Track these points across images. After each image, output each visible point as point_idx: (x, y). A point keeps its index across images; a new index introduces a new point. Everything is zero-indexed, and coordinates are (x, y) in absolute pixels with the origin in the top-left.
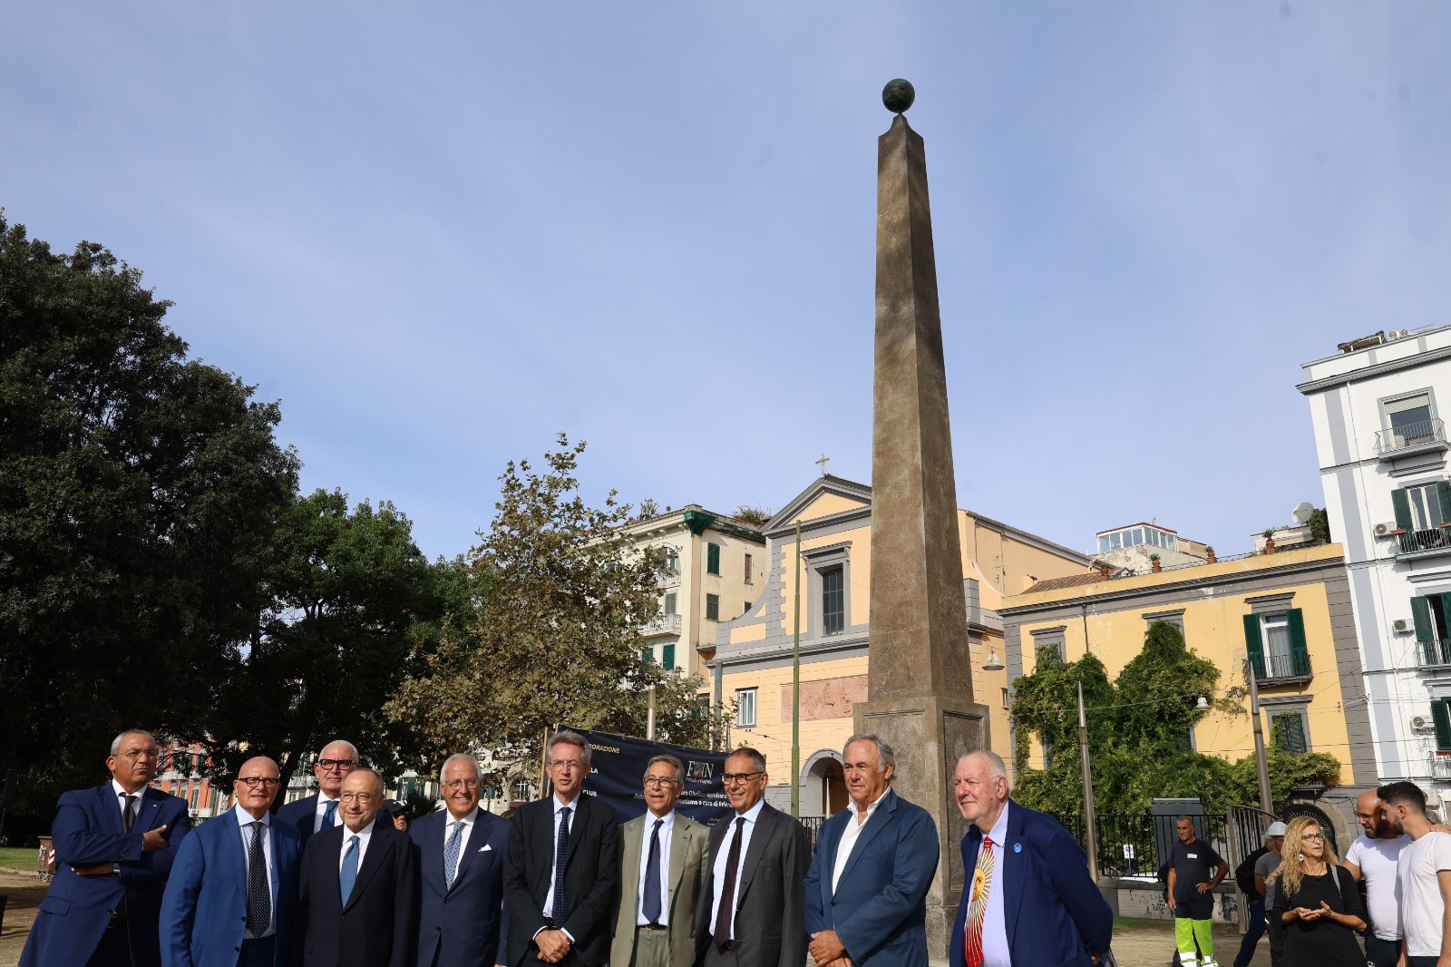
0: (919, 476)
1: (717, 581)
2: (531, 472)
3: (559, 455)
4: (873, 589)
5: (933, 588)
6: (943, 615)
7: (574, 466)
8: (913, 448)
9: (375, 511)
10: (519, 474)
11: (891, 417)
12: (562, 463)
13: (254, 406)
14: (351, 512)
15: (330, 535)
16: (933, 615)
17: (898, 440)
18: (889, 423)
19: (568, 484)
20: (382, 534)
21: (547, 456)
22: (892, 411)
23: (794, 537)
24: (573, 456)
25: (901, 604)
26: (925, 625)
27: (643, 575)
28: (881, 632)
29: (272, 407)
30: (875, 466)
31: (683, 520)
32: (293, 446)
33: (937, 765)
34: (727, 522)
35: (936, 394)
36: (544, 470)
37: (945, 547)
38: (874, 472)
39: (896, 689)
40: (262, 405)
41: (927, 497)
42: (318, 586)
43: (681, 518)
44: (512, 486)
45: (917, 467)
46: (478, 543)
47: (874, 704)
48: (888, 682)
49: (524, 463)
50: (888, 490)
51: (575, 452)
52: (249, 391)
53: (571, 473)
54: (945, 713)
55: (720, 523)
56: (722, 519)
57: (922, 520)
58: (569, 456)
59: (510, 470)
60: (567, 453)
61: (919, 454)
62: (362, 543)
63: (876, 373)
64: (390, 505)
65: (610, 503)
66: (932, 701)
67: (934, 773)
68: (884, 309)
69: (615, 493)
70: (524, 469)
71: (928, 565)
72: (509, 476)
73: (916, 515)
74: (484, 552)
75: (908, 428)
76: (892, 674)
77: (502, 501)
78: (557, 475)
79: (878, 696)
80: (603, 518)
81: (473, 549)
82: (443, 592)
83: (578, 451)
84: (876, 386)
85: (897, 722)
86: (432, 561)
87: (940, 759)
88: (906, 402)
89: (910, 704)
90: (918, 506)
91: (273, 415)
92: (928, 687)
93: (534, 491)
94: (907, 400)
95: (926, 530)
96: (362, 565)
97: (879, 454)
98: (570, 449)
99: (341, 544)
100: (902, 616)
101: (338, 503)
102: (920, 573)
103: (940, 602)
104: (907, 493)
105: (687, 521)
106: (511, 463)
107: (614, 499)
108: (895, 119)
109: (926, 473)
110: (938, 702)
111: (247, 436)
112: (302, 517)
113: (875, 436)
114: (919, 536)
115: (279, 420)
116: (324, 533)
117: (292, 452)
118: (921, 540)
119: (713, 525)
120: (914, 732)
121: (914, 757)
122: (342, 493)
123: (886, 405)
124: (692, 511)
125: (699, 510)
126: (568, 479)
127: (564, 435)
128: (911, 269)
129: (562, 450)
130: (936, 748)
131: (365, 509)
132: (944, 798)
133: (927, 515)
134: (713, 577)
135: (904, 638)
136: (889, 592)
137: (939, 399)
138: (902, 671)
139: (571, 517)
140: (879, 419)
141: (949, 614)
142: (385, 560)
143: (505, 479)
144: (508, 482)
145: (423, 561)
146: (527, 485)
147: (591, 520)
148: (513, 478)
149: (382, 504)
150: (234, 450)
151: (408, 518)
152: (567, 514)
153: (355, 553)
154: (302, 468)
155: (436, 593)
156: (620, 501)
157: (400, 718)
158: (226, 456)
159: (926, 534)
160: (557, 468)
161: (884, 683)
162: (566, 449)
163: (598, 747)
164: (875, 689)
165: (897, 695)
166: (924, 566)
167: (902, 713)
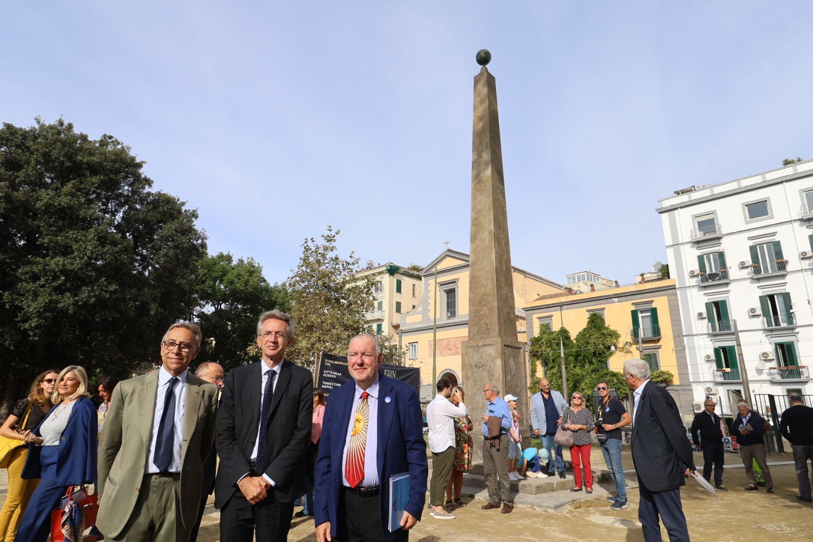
0: (493, 234)
1: (400, 296)
2: (315, 243)
3: (328, 236)
4: (470, 288)
5: (499, 287)
6: (503, 300)
7: (335, 241)
8: (490, 221)
9: (246, 262)
10: (310, 244)
11: (479, 207)
12: (330, 239)
13: (186, 211)
14: (235, 262)
15: (225, 273)
16: (499, 300)
17: (482, 218)
18: (478, 210)
19: (332, 249)
20: (248, 272)
21: (323, 236)
22: (479, 205)
23: (434, 276)
24: (334, 236)
25: (484, 295)
26: (495, 304)
27: (366, 290)
28: (474, 308)
29: (194, 211)
30: (471, 231)
32: (204, 229)
33: (501, 370)
34: (405, 270)
35: (500, 197)
36: (321, 242)
37: (504, 268)
38: (471, 233)
39: (481, 334)
40: (189, 210)
41: (496, 245)
42: (219, 295)
43: (384, 268)
44: (307, 249)
45: (491, 231)
46: (291, 275)
47: (471, 342)
48: (477, 331)
49: (312, 239)
50: (477, 242)
51: (335, 234)
52: (183, 204)
53: (333, 244)
54: (505, 345)
55: (402, 271)
56: (403, 269)
57: (494, 256)
58: (332, 236)
59: (306, 242)
61: (492, 224)
62: (239, 276)
63: (472, 187)
64: (252, 259)
65: (351, 257)
66: (499, 340)
67: (499, 374)
68: (476, 157)
69: (353, 252)
70: (312, 242)
71: (496, 276)
72: (306, 245)
73: (491, 253)
74: (294, 279)
75: (487, 212)
76: (479, 328)
77: (302, 257)
78: (327, 244)
79: (473, 338)
80: (348, 264)
81: (289, 278)
82: (276, 298)
83: (337, 234)
84: (472, 193)
85: (481, 350)
86: (272, 285)
87: (502, 368)
88: (486, 200)
89: (488, 341)
90: (492, 249)
91: (194, 215)
92: (496, 333)
93: (317, 252)
94: (487, 199)
95: (496, 260)
96: (239, 286)
97: (473, 225)
98: (333, 233)
99: (229, 276)
100: (484, 300)
101: (229, 258)
102: (492, 280)
103: (502, 294)
104: (487, 243)
105: (387, 270)
106: (306, 239)
107: (353, 255)
108: (482, 68)
109: (496, 233)
110: (502, 340)
111: (182, 224)
112: (212, 264)
113: (472, 217)
114: (492, 263)
115: (197, 217)
116: (222, 272)
117: (203, 232)
119: (399, 272)
120: (490, 355)
121: (490, 367)
122: (230, 254)
123: (477, 202)
124: (389, 265)
125: (392, 265)
126: (333, 247)
127: (330, 227)
128: (489, 138)
129: (329, 233)
130: (501, 362)
131: (241, 261)
132: (504, 386)
133: (496, 253)
134: (398, 294)
135: (485, 311)
136: (478, 289)
137: (502, 199)
138: (484, 326)
139: (334, 264)
140: (474, 208)
141: (506, 299)
142: (249, 283)
143: (304, 247)
144: (305, 248)
145: (268, 285)
146: (314, 249)
147: (343, 265)
148: (307, 246)
149: (248, 258)
150: (176, 231)
151: (261, 265)
152: (332, 262)
153: (236, 280)
154: (208, 239)
155: (273, 299)
156: (356, 256)
157: (255, 354)
158: (172, 233)
159: (496, 261)
160: (327, 241)
161: (476, 332)
162: (331, 233)
163: (341, 363)
164: (472, 334)
165: (482, 337)
166: (495, 277)
167: (484, 346)
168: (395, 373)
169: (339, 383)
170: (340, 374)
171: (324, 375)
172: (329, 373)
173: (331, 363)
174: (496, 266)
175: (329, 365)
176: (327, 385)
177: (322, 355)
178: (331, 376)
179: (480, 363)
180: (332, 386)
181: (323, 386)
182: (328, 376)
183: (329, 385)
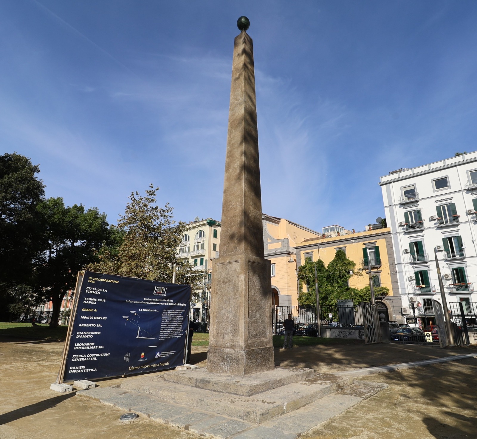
0: (243, 164)
1: (216, 240)
2: (139, 196)
3: (150, 191)
4: (223, 211)
6: (251, 221)
7: (155, 195)
8: (241, 153)
10: (135, 196)
11: (233, 142)
12: (151, 194)
14: (85, 212)
15: (75, 218)
16: (247, 220)
17: (235, 151)
18: (232, 144)
19: (152, 201)
21: (145, 191)
22: (234, 139)
25: (233, 216)
28: (225, 229)
29: (36, 167)
30: (226, 162)
31: (206, 222)
32: (41, 180)
33: (244, 285)
34: (219, 223)
35: (253, 133)
37: (253, 194)
38: (226, 164)
39: (230, 252)
40: (32, 166)
41: (246, 172)
45: (242, 160)
47: (220, 259)
48: (227, 250)
49: (137, 192)
50: (231, 171)
51: (155, 190)
53: (154, 197)
54: (249, 262)
56: (218, 222)
57: (243, 182)
58: (153, 191)
59: (132, 195)
60: (153, 190)
62: (85, 221)
63: (229, 125)
65: (166, 206)
66: (243, 257)
67: (242, 288)
70: (137, 194)
71: (245, 200)
72: (132, 197)
73: (241, 179)
75: (240, 145)
76: (228, 246)
78: (149, 197)
79: (223, 256)
80: (164, 211)
83: (157, 190)
85: (228, 267)
87: (245, 282)
88: (239, 135)
89: (234, 258)
91: (36, 169)
92: (242, 251)
93: (140, 202)
96: (84, 227)
97: (228, 157)
98: (154, 189)
99: (78, 221)
100: (234, 221)
101: (81, 209)
102: (241, 203)
103: (250, 215)
105: (207, 223)
106: (133, 193)
109: (246, 162)
110: (246, 257)
112: (67, 212)
113: (227, 150)
115: (39, 171)
118: (242, 189)
119: (215, 224)
120: (236, 271)
121: (235, 282)
122: (83, 206)
123: (232, 137)
124: (209, 220)
125: (211, 220)
126: (153, 199)
127: (152, 185)
128: (244, 84)
129: (151, 189)
130: (244, 277)
132: (247, 300)
134: (215, 239)
135: (234, 230)
136: (229, 212)
137: (254, 135)
138: (232, 244)
139: (154, 212)
141: (254, 221)
143: (130, 198)
146: (138, 200)
148: (133, 197)
156: (169, 206)
159: (245, 187)
160: (149, 195)
161: (225, 250)
162: (152, 189)
163: (107, 281)
164: (222, 253)
165: (230, 255)
166: (243, 200)
167: (231, 262)
168: (165, 289)
169: (103, 299)
170: (106, 291)
171: (87, 291)
172: (92, 290)
173: (96, 281)
174: (245, 191)
175: (94, 282)
176: (89, 301)
177: (85, 273)
178: (94, 292)
179: (227, 278)
180: (95, 301)
181: (85, 302)
182: (91, 292)
183: (92, 301)
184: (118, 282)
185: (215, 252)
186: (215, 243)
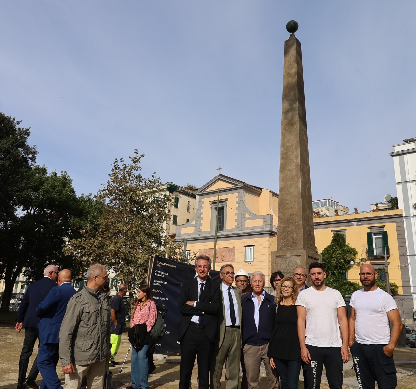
0: (299, 167)
1: (177, 211)
2: (124, 163)
3: (135, 158)
4: (279, 209)
5: (304, 209)
6: (307, 220)
7: (140, 162)
8: (297, 156)
9: (59, 174)
10: (119, 163)
11: (288, 144)
12: (136, 160)
13: (19, 129)
14: (49, 174)
15: (41, 182)
16: (304, 219)
17: (290, 153)
18: (287, 147)
19: (137, 169)
20: (62, 183)
21: (130, 157)
22: (288, 142)
23: (217, 194)
24: (140, 158)
25: (291, 215)
26: (301, 223)
27: (163, 204)
28: (282, 225)
29: (27, 130)
30: (281, 163)
31: (166, 187)
32: (35, 145)
34: (182, 189)
35: (304, 137)
36: (129, 163)
37: (307, 194)
38: (280, 165)
39: (288, 247)
40: (23, 129)
41: (302, 175)
42: (35, 202)
43: (165, 187)
44: (116, 167)
45: (298, 164)
46: (102, 188)
47: (280, 252)
48: (285, 244)
49: (121, 159)
50: (286, 172)
51: (141, 157)
52: (18, 123)
53: (138, 165)
54: (309, 257)
55: (179, 189)
56: (180, 188)
57: (300, 184)
58: (138, 158)
59: (116, 162)
60: (138, 157)
61: (299, 159)
62: (54, 186)
63: (282, 128)
64: (66, 172)
65: (153, 176)
66: (304, 252)
68: (286, 104)
69: (155, 173)
70: (121, 161)
71: (302, 201)
72: (115, 164)
73: (298, 182)
74: (104, 192)
75: (295, 149)
76: (287, 241)
77: (111, 173)
78: (133, 165)
79: (281, 249)
80: (150, 182)
81: (100, 191)
82: (83, 207)
83: (142, 156)
84: (282, 133)
85: (289, 259)
88: (294, 139)
89: (295, 253)
90: (299, 178)
91: (27, 133)
92: (302, 246)
93: (125, 170)
94: (295, 138)
95: (301, 187)
96: (54, 194)
97: (282, 158)
98: (139, 155)
99: (46, 186)
100: (291, 219)
101: (44, 171)
102: (299, 203)
103: (306, 215)
104: (294, 173)
105: (167, 188)
106: (116, 159)
107: (155, 175)
109: (302, 166)
110: (307, 252)
111: (16, 139)
112: (30, 175)
113: (281, 152)
114: (299, 189)
115: (29, 135)
116: (39, 182)
117: (35, 147)
118: (300, 191)
119: (177, 190)
120: (296, 264)
122: (45, 167)
123: (286, 140)
124: (170, 184)
125: (172, 184)
126: (137, 167)
127: (137, 150)
129: (135, 155)
131: (55, 174)
133: (302, 182)
134: (176, 209)
135: (292, 227)
136: (286, 210)
137: (305, 139)
138: (291, 240)
139: (138, 181)
140: (283, 145)
142: (62, 193)
143: (114, 165)
144: (115, 166)
145: (75, 196)
146: (122, 168)
147: (145, 182)
148: (117, 165)
149: (62, 172)
150: (12, 145)
151: (71, 178)
152: (136, 180)
153: (51, 190)
154: (38, 154)
155: (81, 207)
156: (157, 176)
158: (9, 147)
159: (301, 189)
160: (134, 162)
161: (283, 244)
162: (137, 155)
163: (168, 265)
164: (280, 246)
165: (289, 249)
166: (301, 201)
167: (291, 256)
169: (165, 281)
170: (167, 274)
171: (156, 274)
172: (159, 273)
173: (161, 265)
174: (302, 192)
175: (160, 266)
176: (157, 283)
177: (155, 257)
178: (160, 275)
179: (287, 270)
180: (160, 284)
181: (154, 284)
182: (158, 275)
183: (159, 283)
184: (175, 266)
185: (175, 226)
186: (176, 214)
